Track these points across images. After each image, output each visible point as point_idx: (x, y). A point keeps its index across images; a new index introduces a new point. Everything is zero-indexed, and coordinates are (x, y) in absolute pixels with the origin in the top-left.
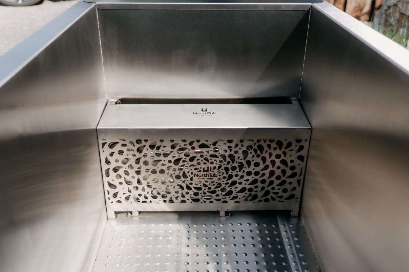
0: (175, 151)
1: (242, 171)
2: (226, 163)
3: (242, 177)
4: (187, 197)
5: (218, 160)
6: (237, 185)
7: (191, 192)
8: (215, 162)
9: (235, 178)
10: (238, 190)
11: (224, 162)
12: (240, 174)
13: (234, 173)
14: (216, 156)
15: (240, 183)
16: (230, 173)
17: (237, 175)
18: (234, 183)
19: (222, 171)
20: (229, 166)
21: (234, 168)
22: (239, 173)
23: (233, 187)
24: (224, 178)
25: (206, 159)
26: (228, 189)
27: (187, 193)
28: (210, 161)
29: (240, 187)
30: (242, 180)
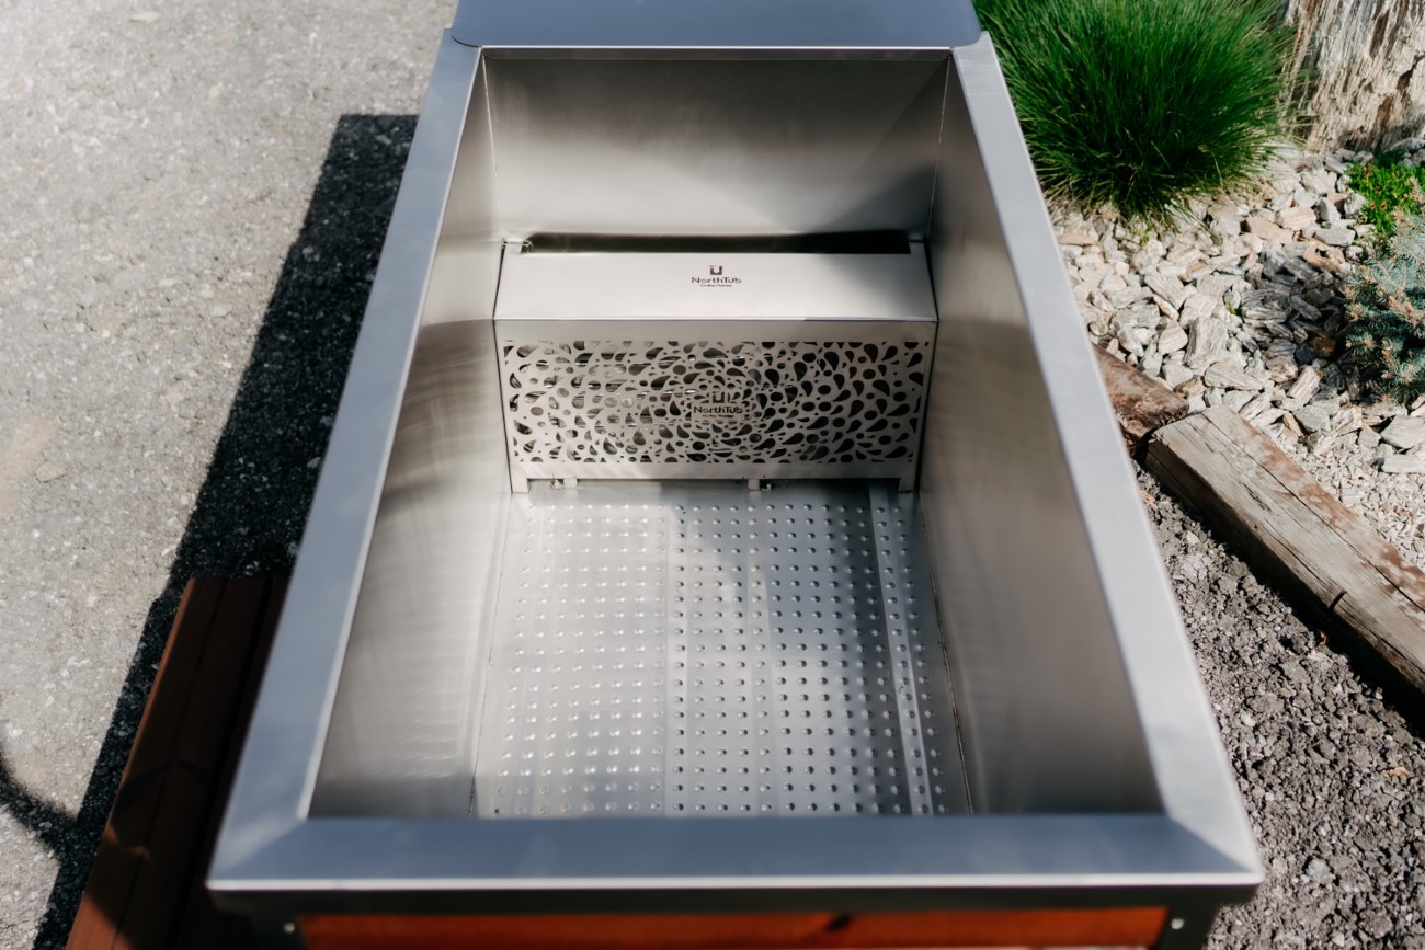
0: (655, 362)
1: (793, 403)
2: (760, 386)
3: (795, 413)
4: (679, 450)
5: (743, 380)
6: (784, 429)
7: (688, 442)
8: (737, 384)
9: (778, 416)
10: (786, 438)
11: (756, 385)
12: (790, 407)
13: (778, 405)
14: (741, 374)
15: (791, 426)
16: (768, 405)
17: (783, 410)
18: (777, 425)
19: (751, 403)
20: (767, 393)
21: (776, 397)
22: (787, 406)
23: (775, 433)
24: (758, 415)
25: (719, 379)
26: (765, 437)
27: (680, 444)
28: (727, 382)
29: (790, 433)
30: (794, 420)
